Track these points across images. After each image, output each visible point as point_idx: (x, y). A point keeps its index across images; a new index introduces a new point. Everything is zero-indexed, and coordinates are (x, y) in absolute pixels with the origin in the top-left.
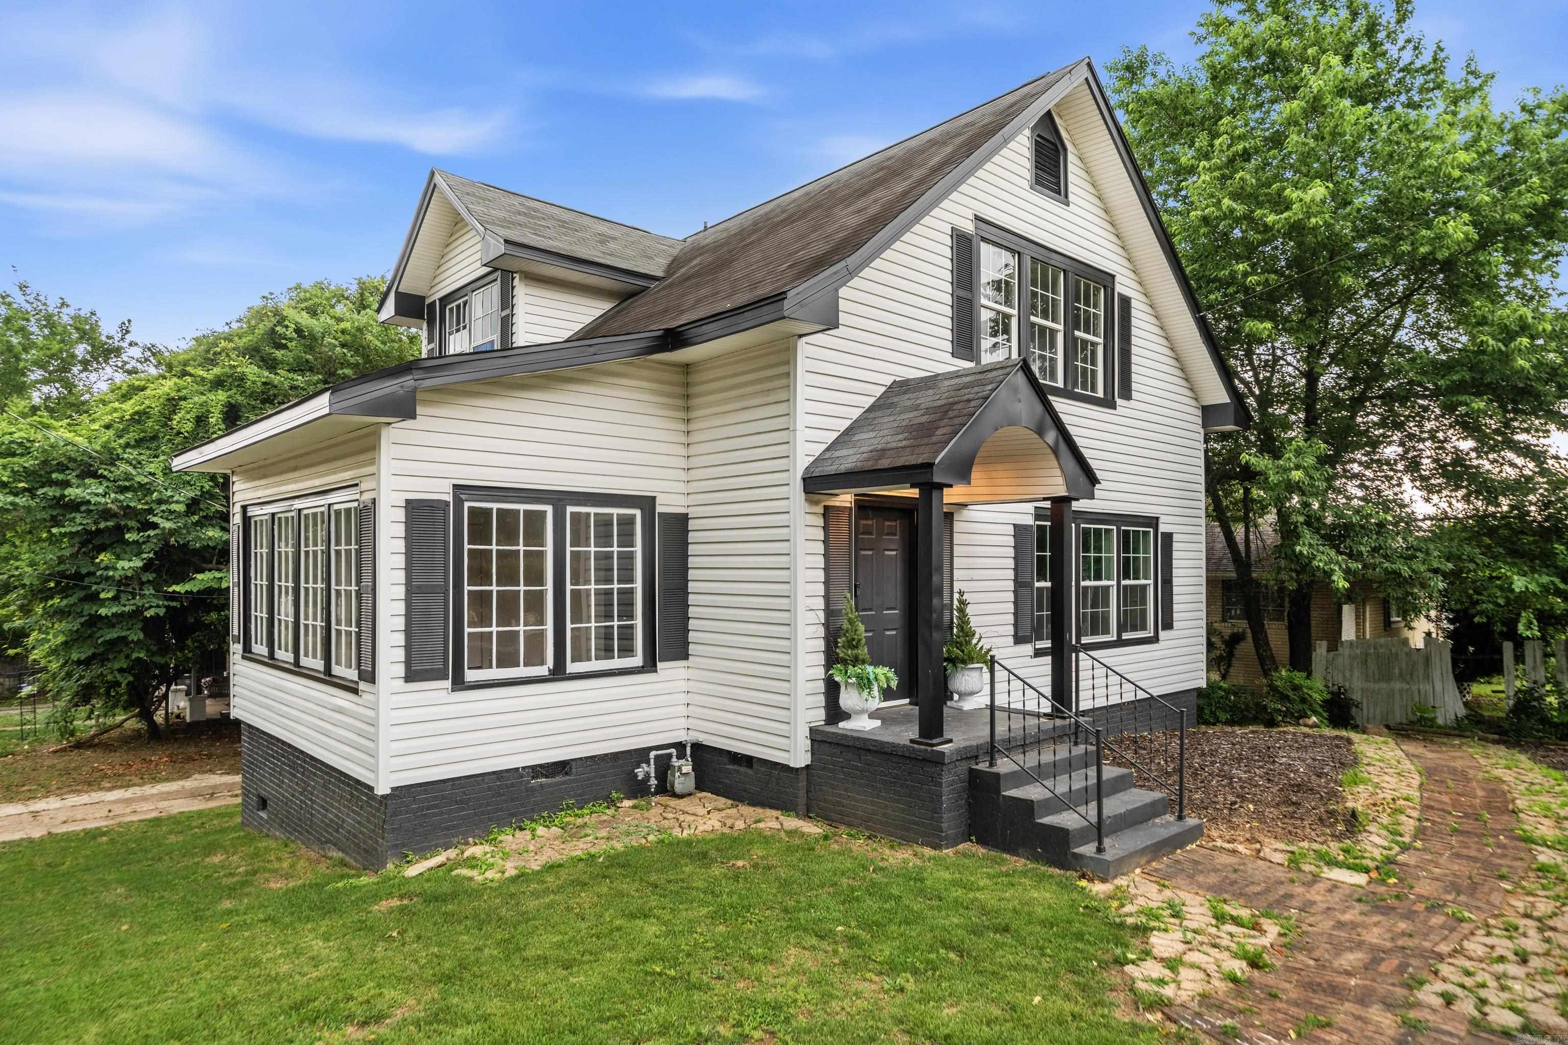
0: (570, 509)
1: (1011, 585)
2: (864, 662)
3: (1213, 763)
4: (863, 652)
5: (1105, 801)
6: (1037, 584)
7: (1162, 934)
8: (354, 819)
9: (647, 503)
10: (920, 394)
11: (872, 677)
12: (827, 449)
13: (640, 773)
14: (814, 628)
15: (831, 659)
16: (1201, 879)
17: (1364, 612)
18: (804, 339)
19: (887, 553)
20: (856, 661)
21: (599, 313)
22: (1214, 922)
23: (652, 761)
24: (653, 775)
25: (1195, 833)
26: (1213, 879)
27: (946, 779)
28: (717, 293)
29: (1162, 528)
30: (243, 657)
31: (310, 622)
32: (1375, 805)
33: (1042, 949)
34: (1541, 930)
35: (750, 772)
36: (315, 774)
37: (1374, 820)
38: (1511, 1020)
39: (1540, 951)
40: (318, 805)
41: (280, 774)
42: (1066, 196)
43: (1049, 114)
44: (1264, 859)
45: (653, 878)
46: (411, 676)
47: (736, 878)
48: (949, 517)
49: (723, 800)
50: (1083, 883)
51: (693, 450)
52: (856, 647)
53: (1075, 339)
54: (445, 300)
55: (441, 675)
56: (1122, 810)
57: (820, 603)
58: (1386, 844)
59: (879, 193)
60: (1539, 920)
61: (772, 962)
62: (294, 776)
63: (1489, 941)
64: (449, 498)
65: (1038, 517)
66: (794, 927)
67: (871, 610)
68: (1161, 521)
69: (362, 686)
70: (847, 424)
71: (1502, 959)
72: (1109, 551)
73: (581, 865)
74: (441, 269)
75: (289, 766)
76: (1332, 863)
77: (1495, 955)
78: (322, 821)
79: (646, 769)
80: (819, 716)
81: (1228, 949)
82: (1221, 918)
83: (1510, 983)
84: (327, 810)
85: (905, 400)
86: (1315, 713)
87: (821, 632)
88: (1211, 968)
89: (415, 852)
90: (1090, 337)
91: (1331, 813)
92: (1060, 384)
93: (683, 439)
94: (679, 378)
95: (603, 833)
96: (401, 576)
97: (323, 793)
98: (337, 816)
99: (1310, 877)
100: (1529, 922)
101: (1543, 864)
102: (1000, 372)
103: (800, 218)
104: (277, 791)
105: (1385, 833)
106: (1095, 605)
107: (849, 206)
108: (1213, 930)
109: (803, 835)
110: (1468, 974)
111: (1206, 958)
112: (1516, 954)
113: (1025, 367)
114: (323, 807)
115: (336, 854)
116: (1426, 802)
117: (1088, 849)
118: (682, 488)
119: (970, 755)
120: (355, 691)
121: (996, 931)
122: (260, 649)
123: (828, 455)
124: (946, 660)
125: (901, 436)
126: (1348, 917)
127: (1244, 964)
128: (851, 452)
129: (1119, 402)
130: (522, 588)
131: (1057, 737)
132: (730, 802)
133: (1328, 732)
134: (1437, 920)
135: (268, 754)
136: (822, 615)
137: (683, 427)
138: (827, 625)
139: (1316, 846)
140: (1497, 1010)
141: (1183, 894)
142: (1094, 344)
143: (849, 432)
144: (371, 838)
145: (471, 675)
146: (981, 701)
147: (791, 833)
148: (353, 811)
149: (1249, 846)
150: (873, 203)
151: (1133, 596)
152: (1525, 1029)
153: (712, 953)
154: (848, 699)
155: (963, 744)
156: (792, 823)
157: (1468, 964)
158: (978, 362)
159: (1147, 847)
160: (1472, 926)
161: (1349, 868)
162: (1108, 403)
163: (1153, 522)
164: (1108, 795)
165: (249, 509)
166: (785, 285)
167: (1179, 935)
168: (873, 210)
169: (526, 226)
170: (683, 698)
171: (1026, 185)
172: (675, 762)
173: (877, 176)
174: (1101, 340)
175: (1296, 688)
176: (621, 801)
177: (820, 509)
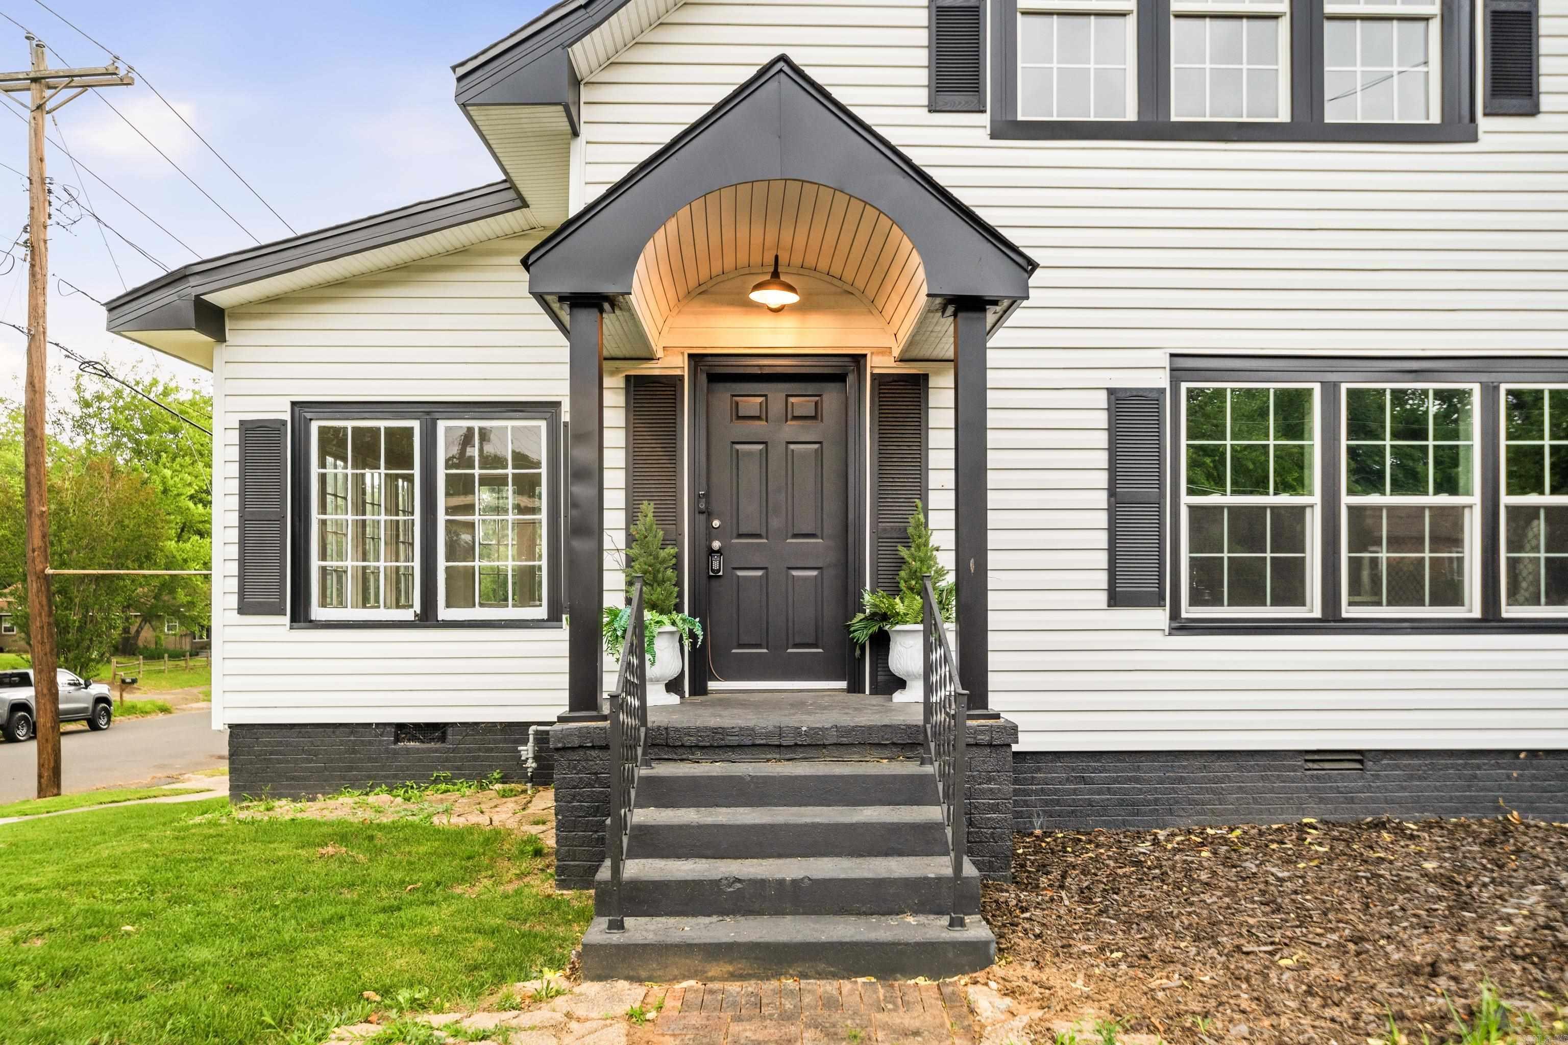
0: (440, 423)
1: (1102, 499)
6: (1190, 499)
13: (524, 751)
18: (583, 138)
19: (796, 447)
23: (531, 739)
24: (531, 755)
46: (244, 609)
55: (277, 610)
64: (287, 417)
67: (759, 536)
92: (1284, 116)
96: (234, 503)
129: (1489, 123)
130: (383, 517)
145: (321, 614)
162: (1453, 131)
174: (1433, 9)
177: (618, 382)
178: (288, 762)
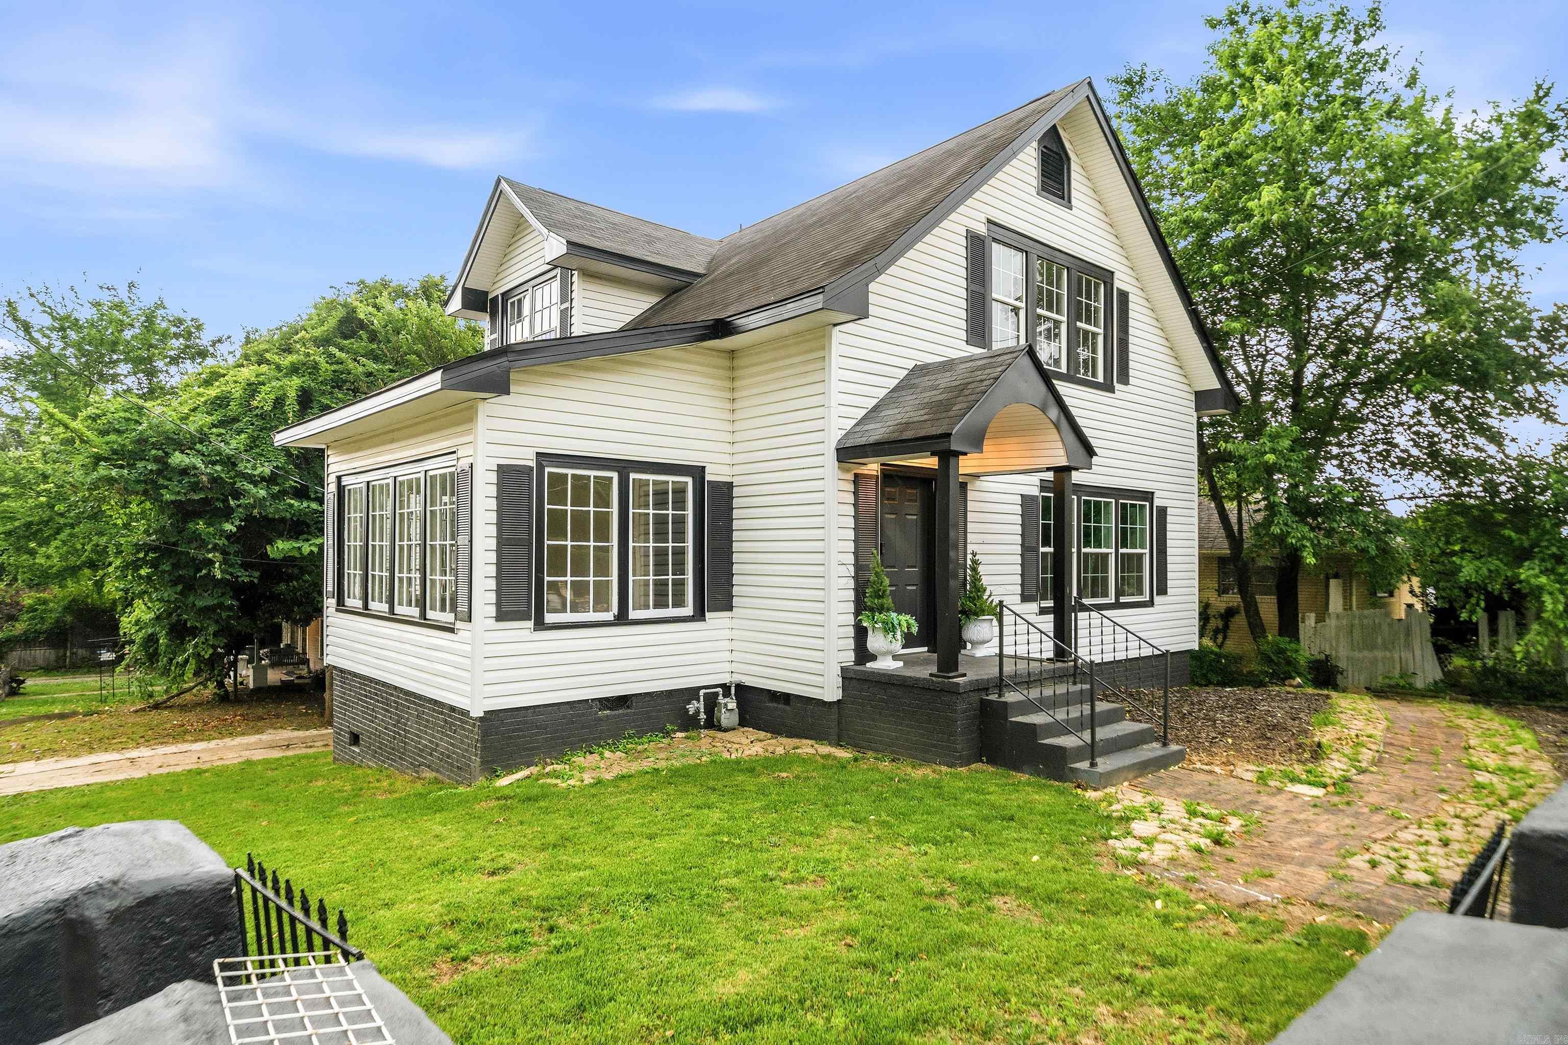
0: (632, 476)
1: (1018, 549)
2: (888, 610)
3: (1200, 710)
4: (888, 601)
5: (1098, 730)
6: (1042, 550)
7: (1142, 822)
8: (447, 742)
9: (697, 473)
10: (938, 376)
11: (896, 622)
12: (857, 425)
13: (691, 708)
14: (845, 580)
15: (860, 607)
16: (1179, 790)
17: (1351, 586)
18: (838, 328)
19: (909, 517)
20: (881, 609)
21: (646, 306)
22: (1187, 816)
23: (702, 699)
24: (702, 710)
25: (1178, 757)
26: (1189, 790)
27: (961, 706)
28: (758, 288)
29: (1157, 502)
30: (337, 610)
31: (405, 575)
32: (1339, 739)
33: (1041, 829)
34: (1466, 826)
35: (788, 708)
36: (408, 708)
37: (1337, 751)
38: (1424, 878)
39: (1460, 839)
40: (412, 733)
41: (373, 710)
42: (1070, 202)
43: (1054, 126)
44: (1237, 777)
45: (711, 783)
46: (501, 616)
47: (782, 784)
48: (963, 486)
49: (764, 733)
50: (1079, 791)
51: (737, 426)
52: (882, 597)
53: (1078, 330)
54: (506, 295)
55: (525, 617)
56: (1114, 735)
57: (851, 559)
58: (1345, 767)
59: (901, 200)
60: (1466, 819)
61: (819, 836)
62: (387, 711)
63: (1419, 832)
64: (533, 464)
65: (1043, 489)
66: (833, 815)
67: (894, 567)
68: (1155, 495)
69: (459, 625)
70: (874, 402)
71: (1427, 843)
72: (1108, 521)
73: (648, 776)
74: (504, 267)
75: (382, 703)
76: (1294, 780)
77: (1422, 840)
78: (416, 748)
79: (696, 705)
80: (849, 657)
81: (1197, 832)
82: (1193, 814)
83: (1429, 857)
84: (420, 737)
85: (926, 381)
86: (1300, 675)
87: (851, 584)
88: (1181, 843)
89: (504, 768)
90: (1091, 328)
91: (1300, 746)
92: (1064, 370)
93: (729, 416)
94: (727, 363)
95: (662, 755)
96: (493, 530)
97: (416, 723)
98: (430, 741)
99: (1274, 790)
100: (1456, 821)
101: (1479, 783)
102: (1009, 356)
103: (830, 221)
104: (369, 726)
105: (1345, 760)
106: (1095, 570)
107: (874, 211)
108: (1186, 822)
109: (835, 758)
110: (1396, 850)
111: (1177, 837)
112: (1440, 840)
113: (1031, 353)
114: (417, 736)
115: (429, 774)
116: (1388, 740)
117: (1084, 765)
118: (728, 459)
119: (982, 687)
120: (452, 630)
121: (1003, 819)
122: (354, 602)
123: (858, 429)
124: (961, 612)
125: (922, 412)
126: (1302, 817)
127: (1208, 841)
128: (878, 425)
129: (1117, 386)
130: (592, 544)
131: (1057, 677)
132: (769, 735)
133: (1310, 690)
134: (1378, 818)
135: (361, 694)
136: (852, 569)
137: (728, 406)
138: (856, 578)
139: (1282, 768)
140: (1413, 872)
141: (1161, 799)
142: (1095, 335)
143: (876, 408)
144: (464, 756)
145: (550, 618)
146: (991, 649)
147: (823, 757)
148: (447, 735)
149: (1223, 767)
150: (897, 209)
151: (1130, 564)
152: (1433, 883)
153: (769, 830)
154: (875, 642)
155: (975, 678)
156: (825, 749)
157: (1397, 845)
158: (990, 348)
159: (1134, 764)
160: (1407, 822)
161: (1309, 784)
162: (1108, 387)
163: (1148, 496)
164: (1101, 725)
165: (344, 479)
166: (823, 280)
167: (1157, 823)
168: (897, 215)
169: (583, 228)
170: (728, 645)
171: (1033, 192)
172: (721, 699)
173: (899, 183)
174: (1101, 331)
175: (1282, 651)
176: (675, 732)
177: (850, 477)
178: (525, 736)
